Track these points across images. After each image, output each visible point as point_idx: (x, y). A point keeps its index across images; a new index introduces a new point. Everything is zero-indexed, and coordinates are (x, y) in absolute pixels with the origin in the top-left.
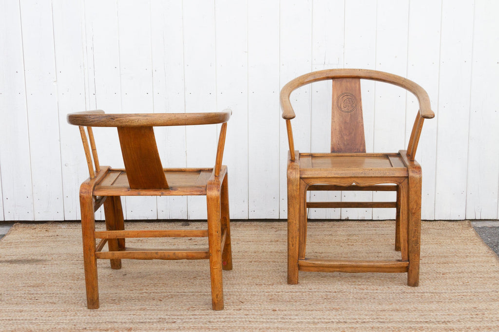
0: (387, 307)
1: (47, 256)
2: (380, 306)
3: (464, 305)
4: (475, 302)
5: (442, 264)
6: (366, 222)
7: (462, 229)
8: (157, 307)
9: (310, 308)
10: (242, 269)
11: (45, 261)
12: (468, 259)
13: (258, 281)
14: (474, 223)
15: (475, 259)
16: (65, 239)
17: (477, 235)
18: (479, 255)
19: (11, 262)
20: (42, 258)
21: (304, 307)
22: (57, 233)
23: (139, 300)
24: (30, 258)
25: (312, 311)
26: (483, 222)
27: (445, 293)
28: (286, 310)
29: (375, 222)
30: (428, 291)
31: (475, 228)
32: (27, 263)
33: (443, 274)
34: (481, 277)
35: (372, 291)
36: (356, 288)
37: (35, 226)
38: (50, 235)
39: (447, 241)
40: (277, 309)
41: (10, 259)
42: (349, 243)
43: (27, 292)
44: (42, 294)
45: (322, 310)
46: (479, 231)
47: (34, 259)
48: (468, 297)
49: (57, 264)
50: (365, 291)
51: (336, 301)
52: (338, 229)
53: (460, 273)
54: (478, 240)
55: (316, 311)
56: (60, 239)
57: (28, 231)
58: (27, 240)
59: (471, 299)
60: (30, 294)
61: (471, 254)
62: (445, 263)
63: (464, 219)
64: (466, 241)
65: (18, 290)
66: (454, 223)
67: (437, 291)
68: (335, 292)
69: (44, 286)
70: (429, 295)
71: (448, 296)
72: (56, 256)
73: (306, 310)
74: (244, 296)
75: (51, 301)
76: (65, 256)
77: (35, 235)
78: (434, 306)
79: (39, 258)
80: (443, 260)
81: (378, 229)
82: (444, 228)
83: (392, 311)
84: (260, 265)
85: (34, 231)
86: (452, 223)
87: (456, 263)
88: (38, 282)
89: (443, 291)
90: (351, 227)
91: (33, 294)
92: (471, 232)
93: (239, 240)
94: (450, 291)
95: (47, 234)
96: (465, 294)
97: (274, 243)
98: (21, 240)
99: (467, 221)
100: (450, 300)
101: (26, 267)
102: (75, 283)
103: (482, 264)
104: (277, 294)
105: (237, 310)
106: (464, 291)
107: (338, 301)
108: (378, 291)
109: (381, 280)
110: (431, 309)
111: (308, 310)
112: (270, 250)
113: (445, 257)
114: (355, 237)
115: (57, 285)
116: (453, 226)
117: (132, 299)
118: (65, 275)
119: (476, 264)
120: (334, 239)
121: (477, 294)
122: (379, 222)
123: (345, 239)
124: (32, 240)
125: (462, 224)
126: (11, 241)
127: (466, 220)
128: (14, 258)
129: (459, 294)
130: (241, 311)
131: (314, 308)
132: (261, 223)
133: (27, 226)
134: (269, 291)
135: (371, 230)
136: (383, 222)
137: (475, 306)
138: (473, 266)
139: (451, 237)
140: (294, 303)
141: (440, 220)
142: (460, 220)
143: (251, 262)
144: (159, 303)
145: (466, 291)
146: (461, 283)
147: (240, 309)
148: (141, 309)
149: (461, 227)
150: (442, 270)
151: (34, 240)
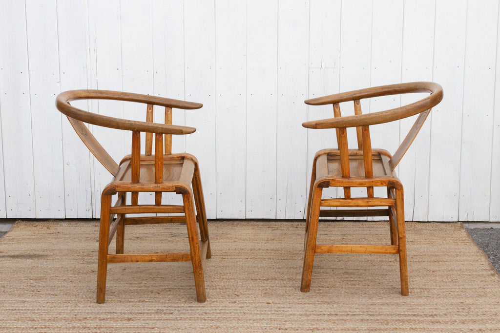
0: (377, 302)
1: (48, 252)
2: (370, 301)
3: (452, 301)
4: (462, 298)
5: (433, 262)
6: (361, 223)
7: (455, 230)
8: (155, 299)
9: (303, 301)
10: (238, 266)
11: (46, 256)
12: (458, 258)
13: (253, 276)
14: (467, 225)
15: (464, 258)
16: (66, 236)
17: (468, 236)
18: (469, 254)
19: (14, 257)
20: (43, 253)
21: (297, 301)
22: (58, 231)
23: (138, 293)
24: (32, 253)
25: (305, 304)
26: (475, 224)
27: (434, 289)
28: (279, 303)
29: (370, 223)
30: (417, 287)
31: (467, 230)
32: (29, 258)
33: (433, 272)
34: (469, 275)
35: (363, 287)
36: (348, 284)
37: (37, 223)
38: (52, 232)
39: (439, 241)
40: (271, 302)
41: (12, 254)
42: (344, 242)
43: (29, 284)
44: (44, 287)
45: (315, 304)
46: (470, 232)
47: (36, 254)
48: (456, 293)
49: (58, 259)
50: (357, 286)
51: (328, 295)
52: (333, 229)
53: (449, 271)
54: (468, 240)
55: (309, 304)
56: (61, 236)
57: (29, 228)
58: (28, 237)
59: (458, 295)
60: (32, 286)
61: (462, 253)
62: (436, 262)
63: (457, 220)
64: (458, 241)
65: (20, 283)
66: (447, 224)
67: (426, 287)
68: (328, 287)
69: (46, 279)
70: (418, 290)
71: (436, 292)
72: (57, 252)
73: (299, 304)
74: (239, 290)
75: (53, 293)
76: (66, 252)
77: (37, 232)
78: (422, 301)
79: (41, 253)
80: (433, 258)
81: (372, 229)
82: (437, 229)
83: (381, 305)
84: (256, 262)
85: (35, 228)
86: (445, 224)
87: (446, 261)
88: (40, 275)
89: (432, 287)
90: (346, 228)
91: (35, 286)
92: (463, 233)
93: (236, 238)
94: (438, 288)
95: (48, 231)
96: (453, 290)
97: (270, 241)
98: (23, 237)
99: (459, 223)
100: (438, 295)
101: (28, 262)
102: (76, 277)
103: (471, 263)
104: (271, 288)
105: (232, 303)
106: (452, 287)
107: (330, 296)
108: (370, 287)
109: (373, 276)
110: (420, 304)
111: (301, 304)
112: (266, 248)
113: (436, 256)
114: (349, 237)
115: (58, 278)
116: (445, 227)
117: (131, 292)
118: (66, 269)
119: (466, 263)
120: (329, 238)
121: (465, 290)
122: (373, 223)
123: (339, 238)
124: (33, 237)
125: (455, 226)
126: (13, 237)
127: (458, 221)
128: (17, 253)
129: (447, 290)
130: (236, 304)
131: (307, 301)
132: (258, 223)
133: (29, 223)
134: (264, 285)
135: (366, 230)
136: (377, 223)
137: (461, 301)
138: (463, 265)
139: (443, 237)
140: (288, 297)
141: (434, 222)
142: (453, 222)
143: (247, 259)
144: (157, 296)
145: (454, 287)
146: (450, 280)
147: (235, 302)
148: (139, 301)
149: (454, 228)
150: (432, 268)
151: (36, 237)
